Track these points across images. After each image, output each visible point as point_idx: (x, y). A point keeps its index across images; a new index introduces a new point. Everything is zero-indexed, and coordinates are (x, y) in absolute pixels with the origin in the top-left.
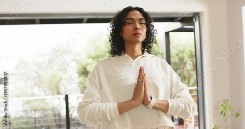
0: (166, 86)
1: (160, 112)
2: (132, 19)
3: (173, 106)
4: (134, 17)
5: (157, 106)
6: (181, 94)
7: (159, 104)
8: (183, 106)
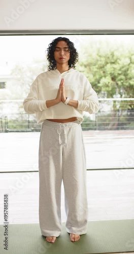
0: (80, 92)
1: (73, 108)
2: (59, 48)
3: (81, 105)
4: (60, 47)
5: (70, 103)
6: (89, 98)
7: (71, 102)
8: (88, 105)
